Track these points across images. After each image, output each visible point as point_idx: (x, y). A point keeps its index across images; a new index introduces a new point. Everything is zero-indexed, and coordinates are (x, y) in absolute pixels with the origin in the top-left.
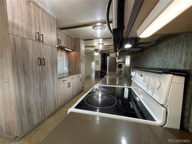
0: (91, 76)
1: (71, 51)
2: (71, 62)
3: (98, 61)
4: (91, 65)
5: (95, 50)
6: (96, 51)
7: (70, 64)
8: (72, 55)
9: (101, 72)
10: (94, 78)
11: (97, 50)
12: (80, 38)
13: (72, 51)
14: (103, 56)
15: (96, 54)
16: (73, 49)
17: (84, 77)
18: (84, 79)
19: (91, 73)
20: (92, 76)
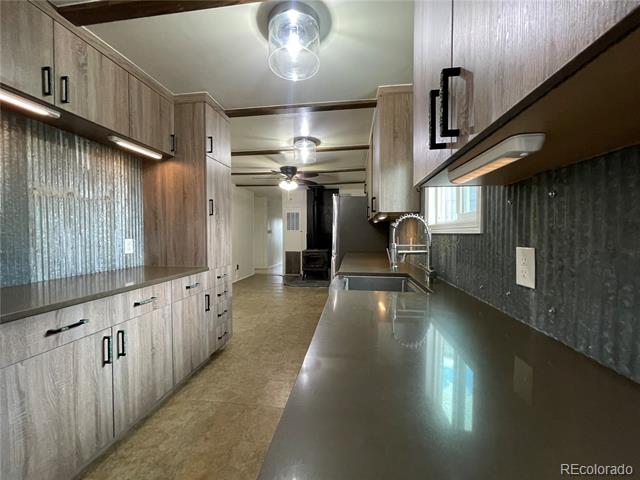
0: (269, 272)
1: (158, 157)
2: (160, 212)
3: (297, 214)
4: (270, 232)
5: (285, 170)
6: (286, 173)
7: (152, 225)
8: (163, 179)
9: (309, 259)
10: (280, 280)
11: (289, 171)
12: (203, 100)
13: (166, 158)
14: (315, 199)
15: (289, 186)
16: (168, 152)
17: (230, 284)
18: (230, 294)
19: (271, 261)
20: (275, 272)
